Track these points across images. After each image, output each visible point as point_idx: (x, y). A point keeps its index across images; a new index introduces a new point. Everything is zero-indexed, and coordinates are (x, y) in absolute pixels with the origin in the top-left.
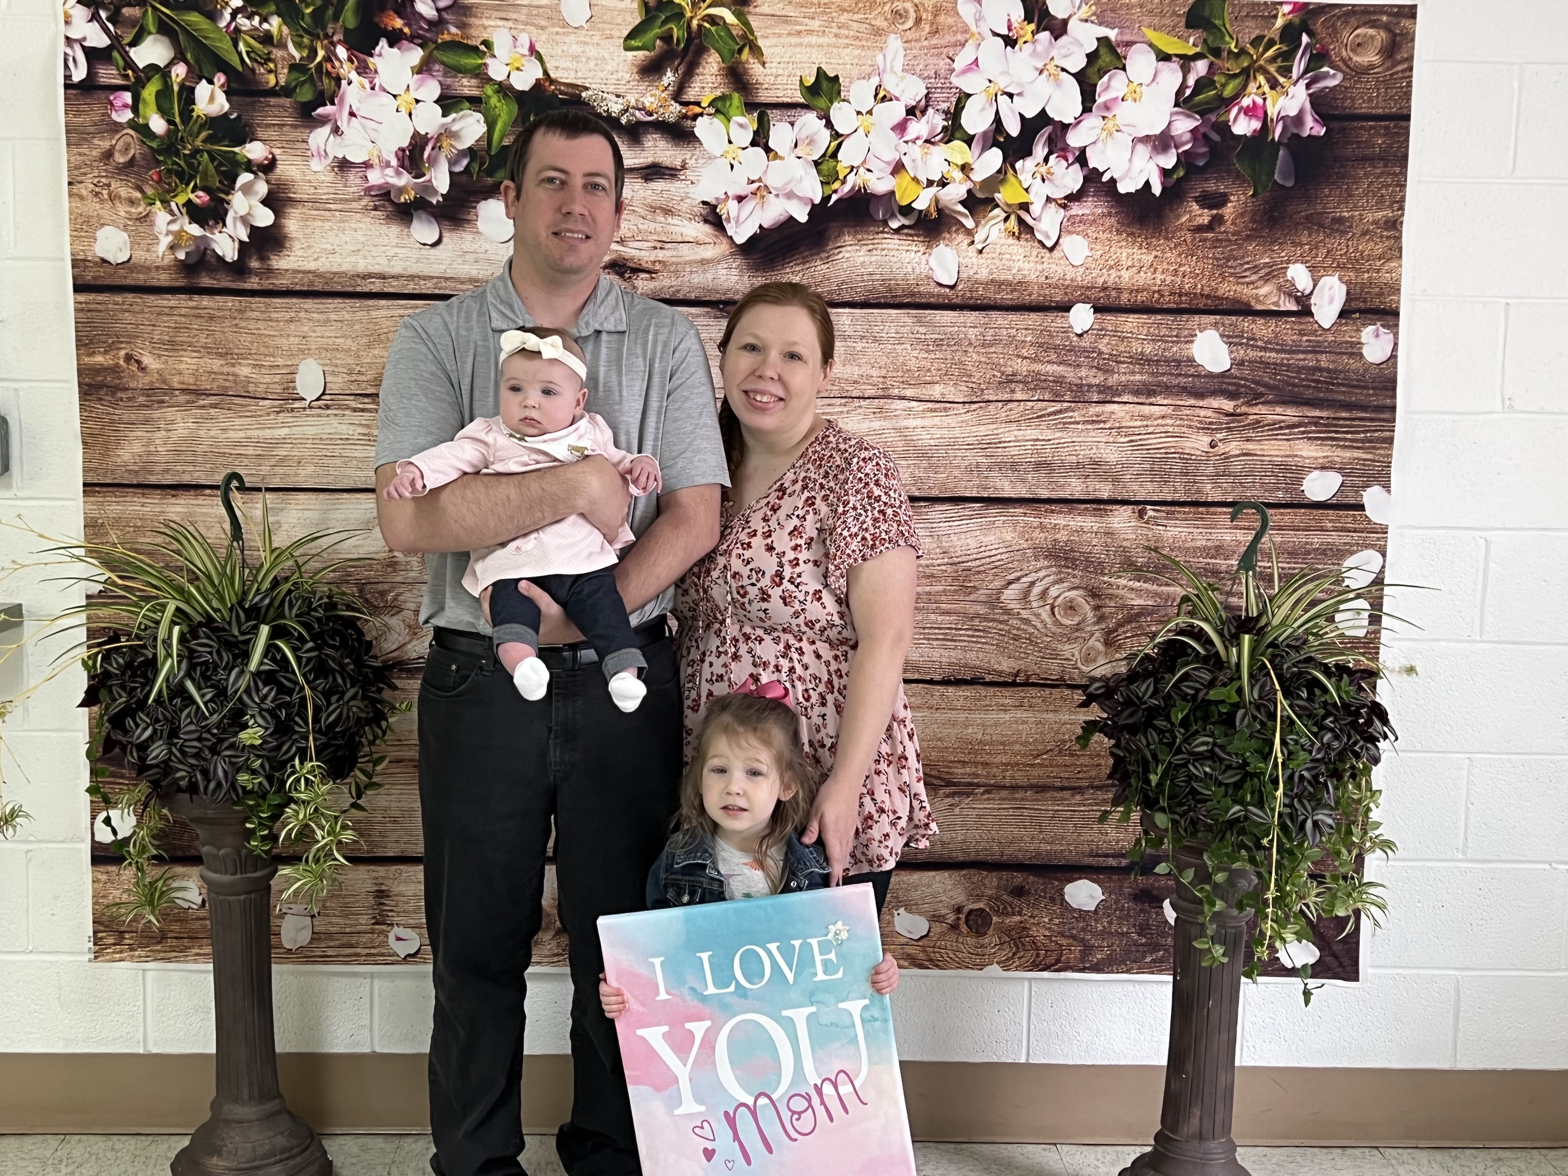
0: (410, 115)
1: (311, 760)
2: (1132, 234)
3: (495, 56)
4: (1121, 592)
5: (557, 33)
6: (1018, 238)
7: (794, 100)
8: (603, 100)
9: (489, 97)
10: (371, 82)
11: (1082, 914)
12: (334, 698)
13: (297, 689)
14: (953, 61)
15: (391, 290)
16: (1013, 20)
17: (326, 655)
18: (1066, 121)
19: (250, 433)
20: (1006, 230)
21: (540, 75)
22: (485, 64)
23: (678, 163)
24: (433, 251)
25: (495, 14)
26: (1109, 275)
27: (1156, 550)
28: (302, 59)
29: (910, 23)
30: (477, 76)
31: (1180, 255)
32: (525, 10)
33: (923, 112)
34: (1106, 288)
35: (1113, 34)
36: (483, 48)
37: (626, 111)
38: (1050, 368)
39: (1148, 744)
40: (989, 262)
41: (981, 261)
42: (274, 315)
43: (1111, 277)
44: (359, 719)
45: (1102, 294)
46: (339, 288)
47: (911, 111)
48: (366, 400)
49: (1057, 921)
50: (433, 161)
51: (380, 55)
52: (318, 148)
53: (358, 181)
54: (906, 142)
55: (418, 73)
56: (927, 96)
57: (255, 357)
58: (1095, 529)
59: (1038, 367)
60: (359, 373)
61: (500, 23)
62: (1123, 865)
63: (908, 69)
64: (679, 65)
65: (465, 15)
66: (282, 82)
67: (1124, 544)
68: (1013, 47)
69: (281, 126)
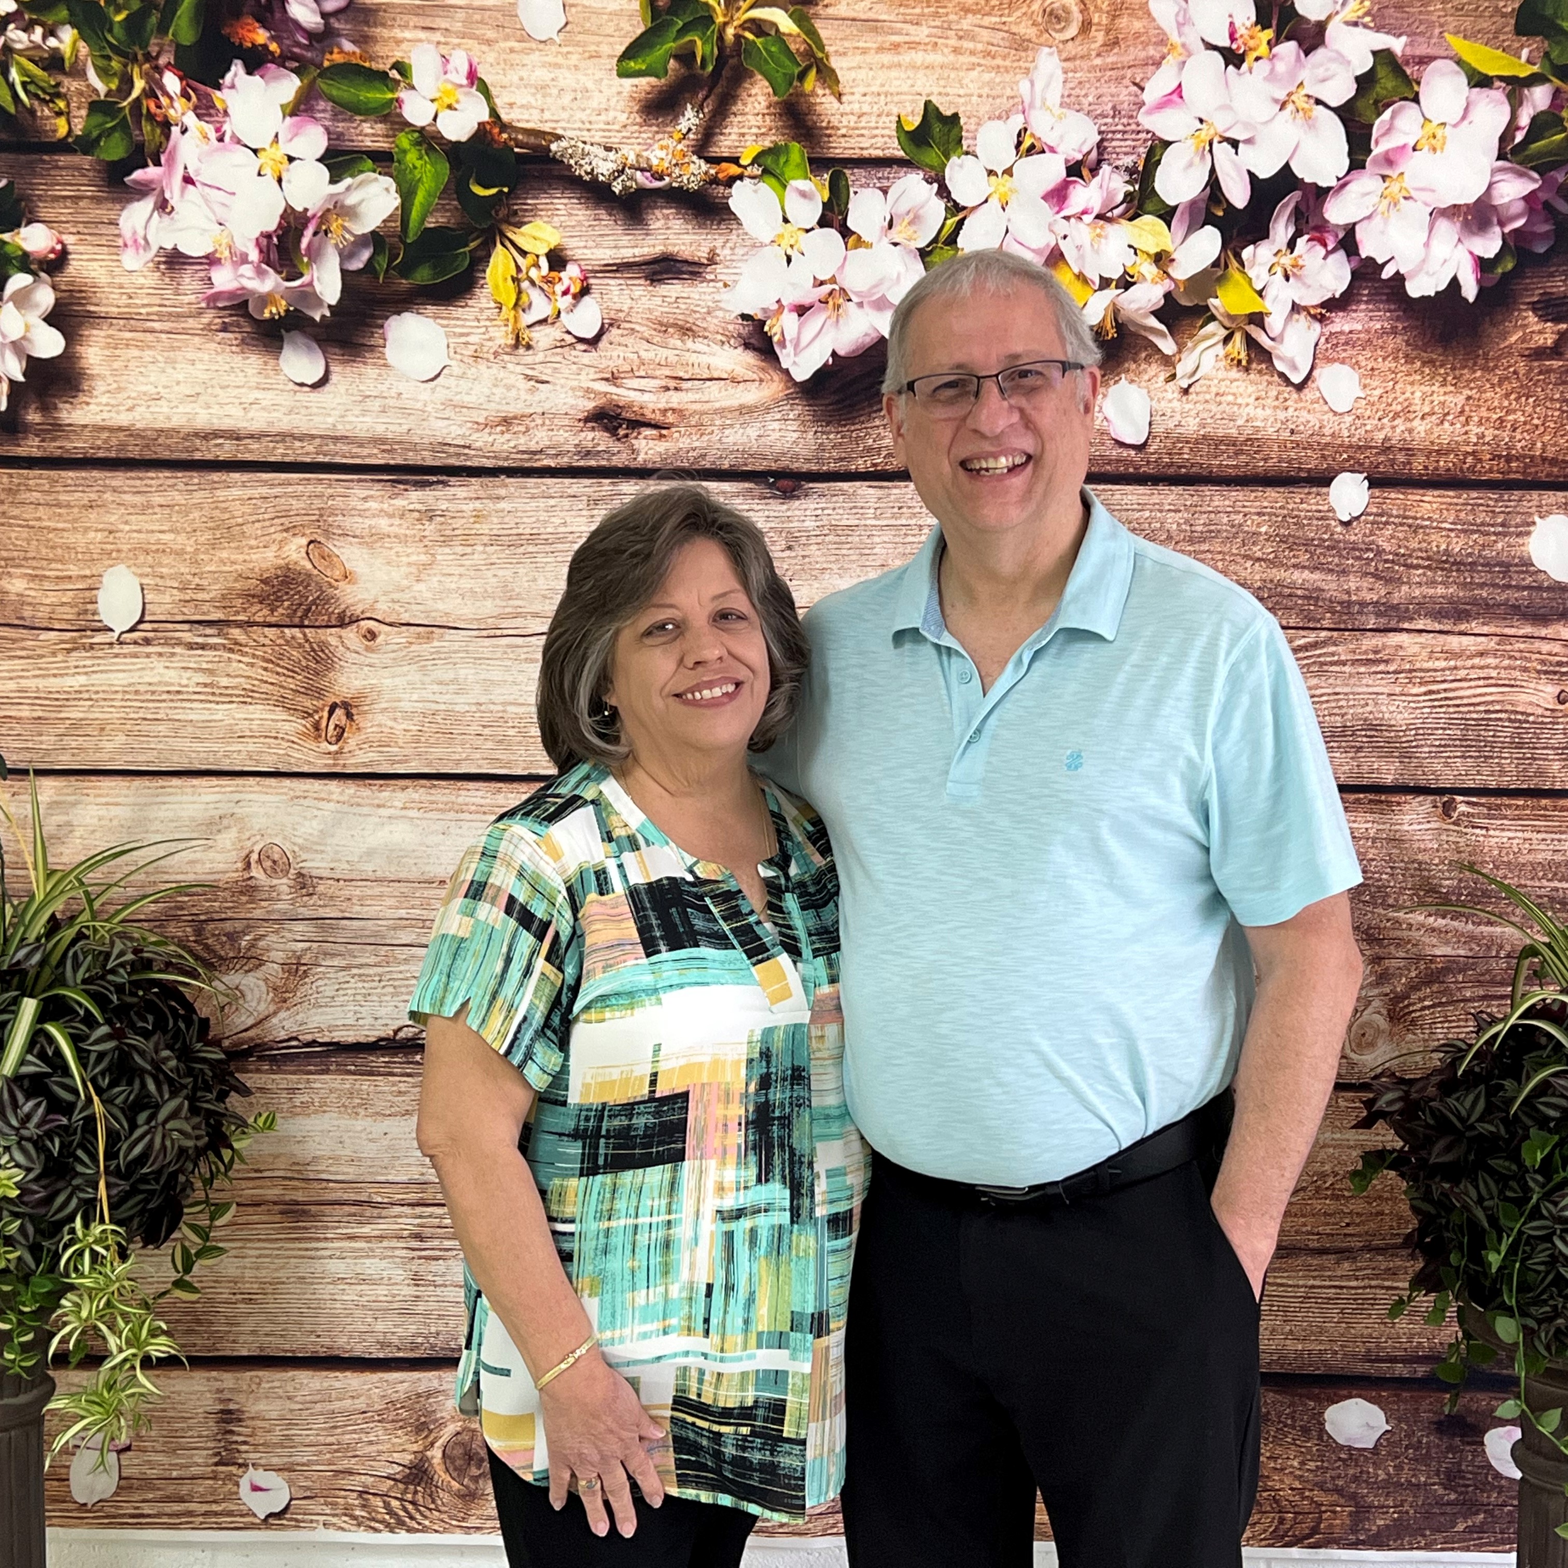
0: (280, 181)
1: (102, 1221)
2: (1431, 362)
3: (413, 88)
4: (1415, 934)
5: (512, 51)
6: (1247, 370)
7: (888, 153)
8: (584, 155)
9: (405, 152)
10: (218, 130)
11: (1353, 1455)
12: (142, 1117)
13: (80, 1105)
14: (1142, 89)
15: (249, 457)
16: (1238, 25)
17: (129, 1045)
18: (1323, 184)
19: (24, 683)
20: (1226, 356)
21: (485, 116)
22: (397, 100)
23: (702, 254)
24: (314, 396)
25: (413, 21)
26: (1393, 428)
27: (1471, 867)
28: (109, 93)
29: (1073, 31)
30: (384, 119)
31: (1507, 396)
32: (461, 14)
33: (1094, 171)
34: (1389, 448)
35: (1398, 45)
36: (394, 74)
37: (622, 172)
38: (1299, 576)
39: (1481, 1200)
40: (1200, 407)
41: (1188, 407)
42: (63, 497)
43: (1398, 431)
44: (182, 1151)
45: (1381, 458)
46: (166, 455)
47: (1074, 170)
48: (209, 631)
49: (1312, 1465)
50: (315, 254)
51: (233, 87)
52: (135, 233)
53: (197, 285)
54: (1067, 218)
55: (292, 114)
56: (1099, 145)
57: (34, 563)
58: (1372, 833)
59: (1278, 574)
60: (199, 588)
61: (422, 35)
62: (1419, 1375)
63: (1070, 102)
64: (705, 99)
65: (367, 23)
66: (78, 129)
67: (1420, 857)
68: (1238, 67)
69: (76, 199)
